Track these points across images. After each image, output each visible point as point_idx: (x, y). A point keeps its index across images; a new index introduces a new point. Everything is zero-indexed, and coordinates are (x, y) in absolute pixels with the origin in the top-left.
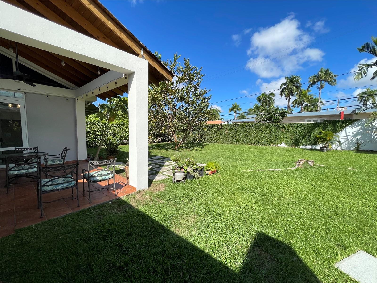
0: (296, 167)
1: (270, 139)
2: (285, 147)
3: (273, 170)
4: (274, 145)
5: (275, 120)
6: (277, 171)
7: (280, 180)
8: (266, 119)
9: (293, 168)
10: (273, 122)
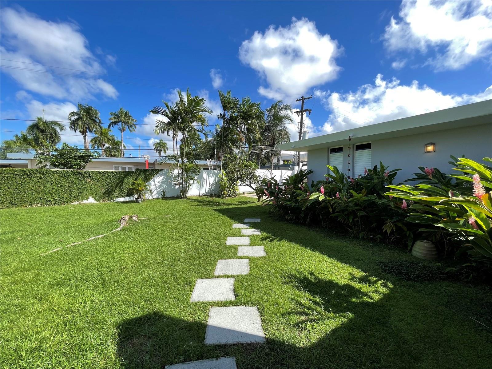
0: (122, 227)
1: (69, 194)
2: (93, 203)
3: (94, 239)
4: (77, 203)
5: (75, 165)
6: (101, 238)
7: (110, 249)
8: (58, 163)
9: (119, 228)
10: (70, 168)
